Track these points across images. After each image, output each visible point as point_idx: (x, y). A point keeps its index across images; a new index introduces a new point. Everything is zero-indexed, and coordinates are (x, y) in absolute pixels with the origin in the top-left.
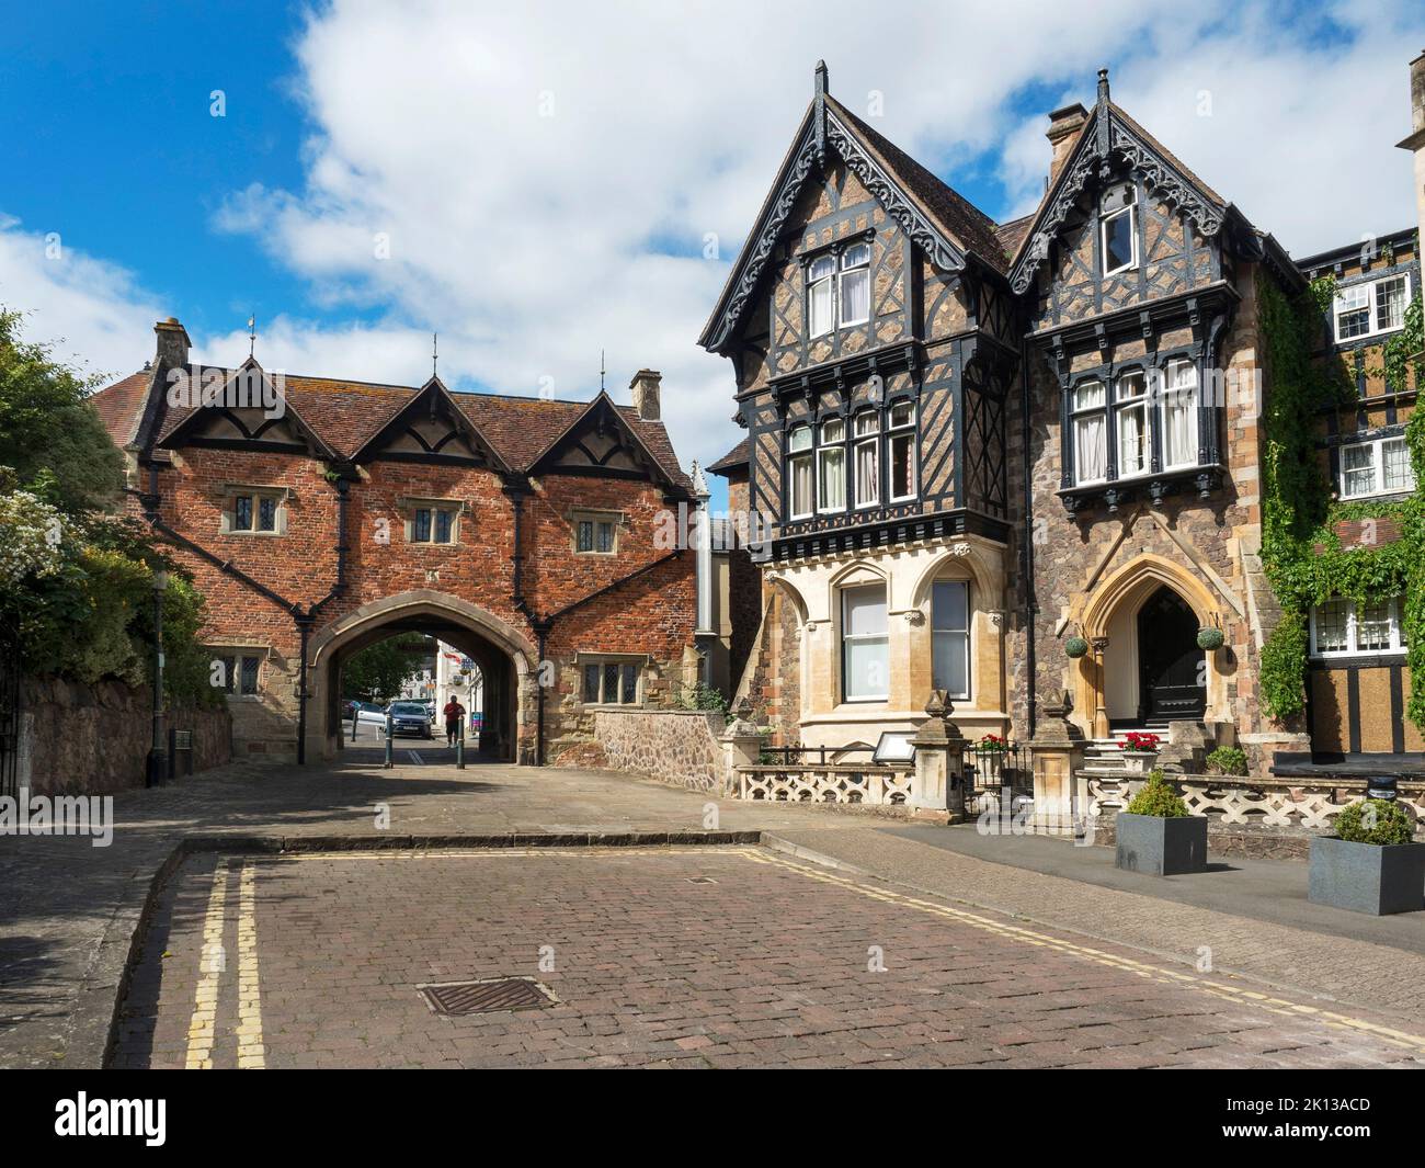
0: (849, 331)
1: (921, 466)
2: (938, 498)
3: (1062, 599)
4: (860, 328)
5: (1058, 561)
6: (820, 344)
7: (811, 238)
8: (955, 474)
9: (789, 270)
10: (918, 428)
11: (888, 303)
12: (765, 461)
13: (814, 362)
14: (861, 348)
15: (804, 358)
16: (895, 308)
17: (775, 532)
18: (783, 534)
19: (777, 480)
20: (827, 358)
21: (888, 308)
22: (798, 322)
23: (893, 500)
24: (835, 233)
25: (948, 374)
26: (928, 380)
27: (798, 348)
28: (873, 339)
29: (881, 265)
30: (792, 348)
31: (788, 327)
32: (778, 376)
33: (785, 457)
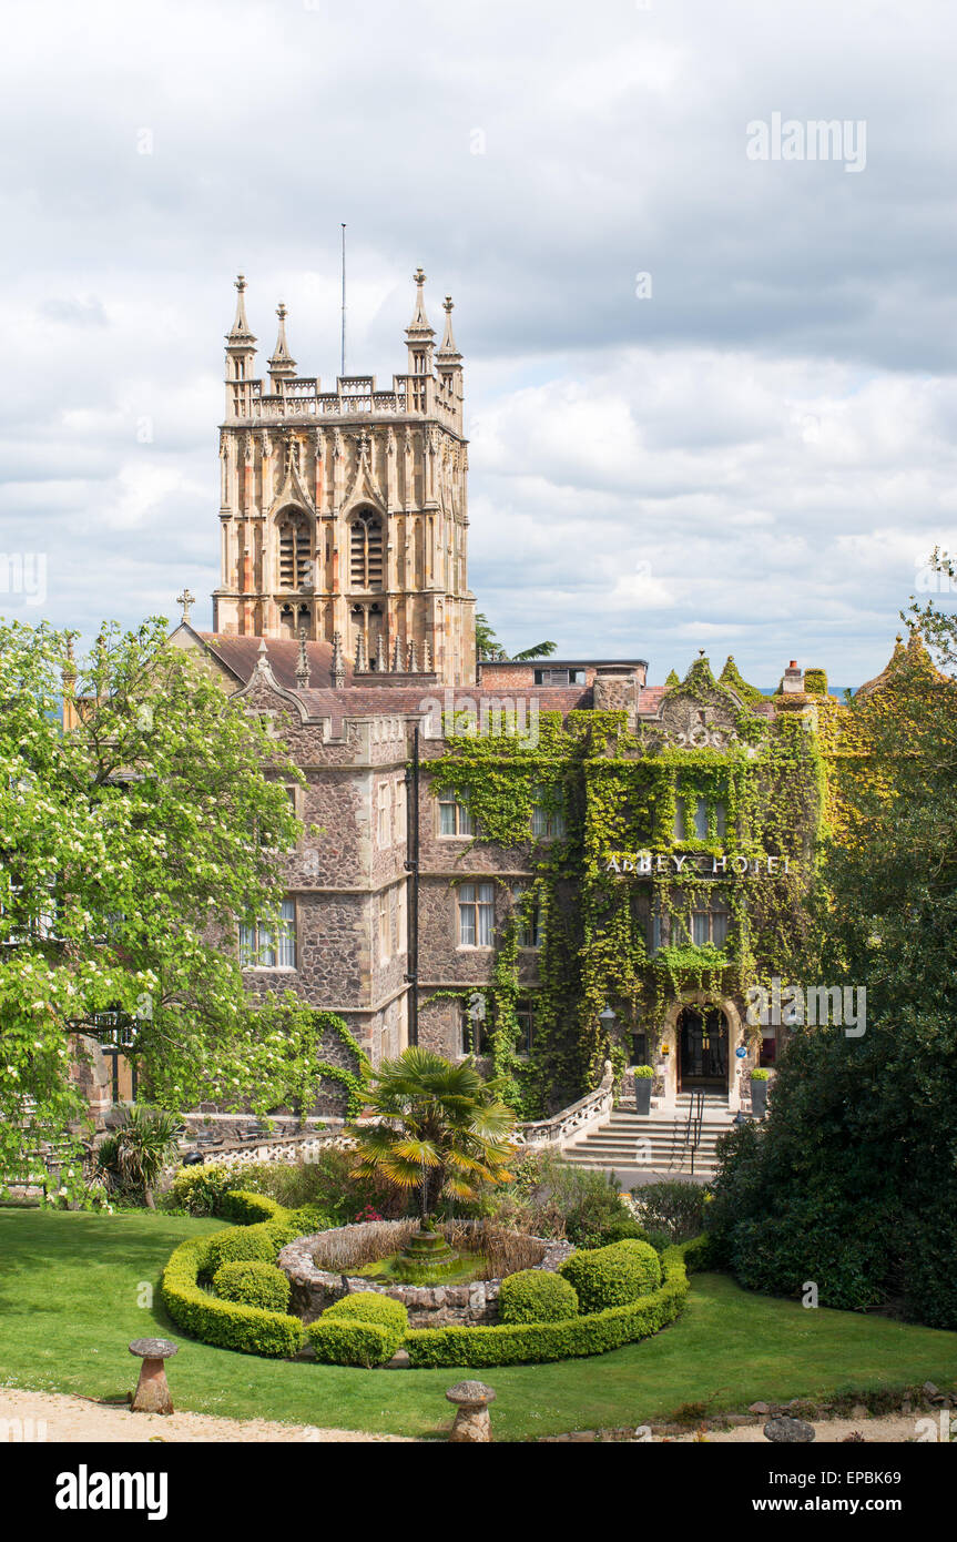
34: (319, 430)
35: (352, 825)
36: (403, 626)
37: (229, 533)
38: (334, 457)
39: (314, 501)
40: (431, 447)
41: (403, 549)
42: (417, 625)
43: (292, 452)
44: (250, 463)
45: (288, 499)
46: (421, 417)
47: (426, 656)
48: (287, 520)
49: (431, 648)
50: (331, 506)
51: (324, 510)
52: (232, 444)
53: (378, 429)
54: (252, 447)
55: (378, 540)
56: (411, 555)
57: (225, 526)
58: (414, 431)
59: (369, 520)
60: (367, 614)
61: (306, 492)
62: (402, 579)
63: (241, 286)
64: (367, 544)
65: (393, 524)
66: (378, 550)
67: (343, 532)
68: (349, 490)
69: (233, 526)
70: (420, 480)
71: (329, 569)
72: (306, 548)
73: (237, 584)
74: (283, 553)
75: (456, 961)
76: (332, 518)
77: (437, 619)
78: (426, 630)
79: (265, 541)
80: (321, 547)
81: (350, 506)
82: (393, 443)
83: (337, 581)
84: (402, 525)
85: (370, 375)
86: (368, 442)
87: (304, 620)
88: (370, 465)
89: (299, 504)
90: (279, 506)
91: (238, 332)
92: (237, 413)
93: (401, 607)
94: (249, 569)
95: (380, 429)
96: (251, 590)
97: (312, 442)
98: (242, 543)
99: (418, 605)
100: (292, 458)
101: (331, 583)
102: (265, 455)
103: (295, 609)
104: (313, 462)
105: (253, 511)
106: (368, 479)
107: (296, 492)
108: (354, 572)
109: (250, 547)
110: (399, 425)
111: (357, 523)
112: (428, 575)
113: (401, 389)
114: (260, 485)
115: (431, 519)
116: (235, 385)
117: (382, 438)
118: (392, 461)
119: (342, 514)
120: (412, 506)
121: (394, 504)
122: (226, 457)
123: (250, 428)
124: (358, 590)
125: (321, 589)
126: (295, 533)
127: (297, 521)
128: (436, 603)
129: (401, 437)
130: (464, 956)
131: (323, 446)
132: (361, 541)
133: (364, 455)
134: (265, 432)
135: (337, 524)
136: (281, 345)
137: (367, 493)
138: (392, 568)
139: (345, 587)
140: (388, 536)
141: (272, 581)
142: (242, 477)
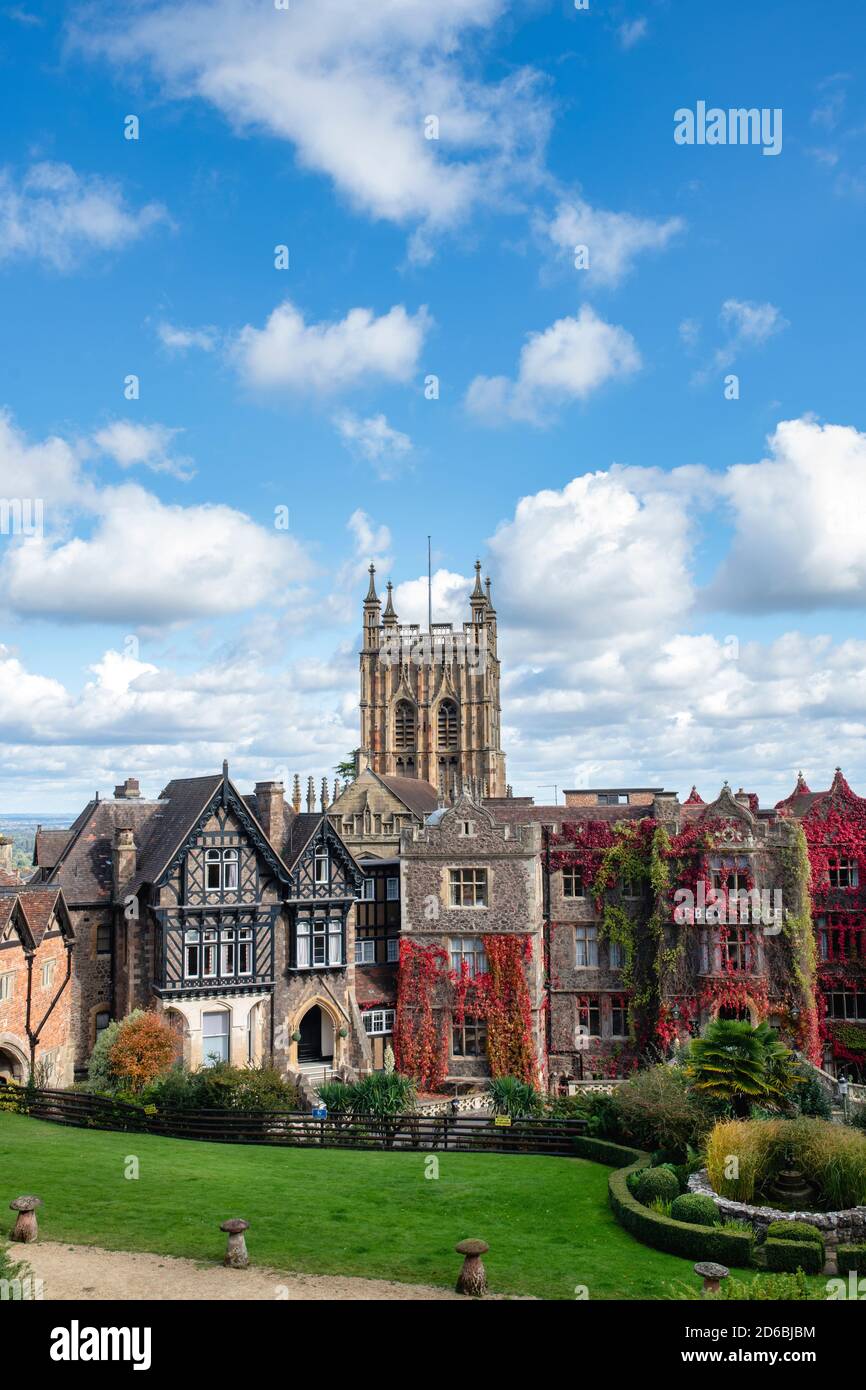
0: (228, 892)
1: (255, 961)
2: (263, 976)
3: (285, 1013)
4: (233, 892)
5: (285, 996)
6: (212, 895)
7: (209, 840)
8: (272, 966)
9: (196, 852)
10: (254, 942)
11: (248, 884)
12: (173, 946)
13: (210, 903)
14: (234, 903)
15: (204, 900)
16: (251, 887)
17: (178, 985)
18: (183, 986)
19: (180, 957)
20: (217, 903)
21: (248, 886)
22: (200, 880)
23: (240, 974)
24: (222, 842)
25: (269, 920)
26: (260, 921)
27: (201, 894)
28: (240, 899)
29: (245, 865)
30: (197, 893)
31: (195, 882)
32: (189, 906)
33: (184, 945)
35: (523, 890)
36: (470, 771)
37: (366, 715)
38: (428, 671)
39: (416, 696)
41: (470, 725)
42: (479, 769)
43: (403, 668)
44: (378, 674)
45: (400, 696)
47: (485, 789)
48: (400, 708)
49: (488, 784)
50: (426, 700)
51: (422, 702)
52: (367, 663)
54: (379, 665)
55: (455, 720)
56: (474, 728)
57: (363, 711)
59: (449, 708)
60: (448, 763)
61: (411, 691)
62: (469, 742)
63: (371, 571)
64: (448, 722)
65: (464, 710)
66: (454, 726)
67: (434, 715)
68: (437, 690)
69: (368, 711)
70: (480, 684)
71: (426, 739)
72: (411, 724)
73: (369, 746)
74: (397, 727)
75: (574, 976)
76: (427, 706)
77: (491, 767)
78: (484, 772)
79: (387, 720)
81: (437, 700)
83: (430, 744)
84: (469, 711)
85: (449, 622)
86: (449, 662)
87: (410, 767)
88: (450, 675)
89: (408, 698)
90: (395, 700)
91: (371, 598)
92: (369, 645)
93: (469, 759)
94: (377, 737)
96: (378, 748)
98: (373, 722)
99: (479, 758)
100: (403, 671)
101: (427, 745)
102: (387, 669)
103: (405, 761)
104: (415, 673)
105: (379, 702)
108: (440, 738)
109: (378, 724)
111: (442, 710)
112: (485, 740)
113: (468, 631)
114: (384, 687)
115: (487, 707)
116: (369, 629)
118: (463, 672)
119: (433, 704)
120: (475, 699)
121: (464, 699)
122: (363, 670)
123: (378, 653)
124: (443, 749)
125: (420, 749)
126: (405, 715)
127: (406, 707)
128: (491, 756)
130: (581, 972)
132: (445, 720)
133: (446, 669)
135: (430, 710)
136: (390, 605)
137: (448, 691)
138: (464, 735)
139: (435, 747)
140: (461, 717)
141: (391, 744)
142: (374, 683)
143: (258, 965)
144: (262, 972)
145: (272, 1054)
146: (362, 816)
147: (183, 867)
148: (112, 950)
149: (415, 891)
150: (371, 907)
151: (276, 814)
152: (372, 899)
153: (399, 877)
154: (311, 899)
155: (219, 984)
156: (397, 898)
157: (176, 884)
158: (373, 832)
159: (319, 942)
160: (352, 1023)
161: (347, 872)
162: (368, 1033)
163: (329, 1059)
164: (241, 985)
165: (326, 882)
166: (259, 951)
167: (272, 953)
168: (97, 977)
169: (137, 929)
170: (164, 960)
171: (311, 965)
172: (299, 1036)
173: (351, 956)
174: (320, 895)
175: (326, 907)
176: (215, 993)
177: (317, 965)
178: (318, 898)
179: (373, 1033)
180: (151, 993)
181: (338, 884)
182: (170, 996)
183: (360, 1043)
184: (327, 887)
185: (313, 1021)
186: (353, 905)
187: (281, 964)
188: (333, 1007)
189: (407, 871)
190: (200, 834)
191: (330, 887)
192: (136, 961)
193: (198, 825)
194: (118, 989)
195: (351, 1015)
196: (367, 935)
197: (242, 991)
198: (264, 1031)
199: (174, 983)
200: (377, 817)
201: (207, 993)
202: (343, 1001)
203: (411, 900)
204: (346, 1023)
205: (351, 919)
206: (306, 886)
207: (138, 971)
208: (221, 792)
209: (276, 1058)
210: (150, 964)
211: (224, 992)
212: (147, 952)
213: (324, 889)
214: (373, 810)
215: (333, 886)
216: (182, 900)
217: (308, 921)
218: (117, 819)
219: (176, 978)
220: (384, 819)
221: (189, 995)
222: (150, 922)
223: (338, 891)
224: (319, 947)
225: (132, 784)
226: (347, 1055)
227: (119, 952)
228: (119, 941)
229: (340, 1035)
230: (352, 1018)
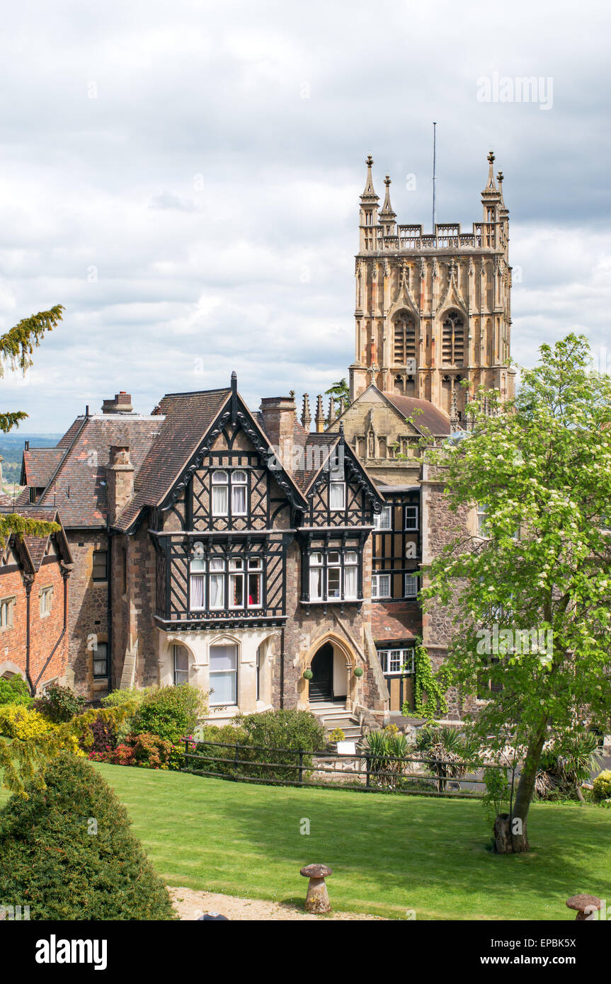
0: (237, 518)
1: (265, 593)
2: (274, 610)
3: (296, 649)
4: (242, 518)
6: (220, 520)
7: (216, 460)
8: (283, 599)
9: (202, 473)
10: (264, 572)
11: (259, 508)
12: (177, 575)
13: (217, 530)
14: (243, 529)
15: (211, 526)
16: (262, 513)
17: (184, 616)
18: (188, 618)
19: (185, 586)
20: (224, 529)
21: (259, 512)
22: (206, 504)
23: (250, 606)
24: (230, 463)
25: (281, 549)
26: (271, 550)
27: (208, 520)
28: (249, 525)
29: (255, 488)
30: (203, 518)
31: (202, 506)
32: (195, 532)
33: (189, 574)
34: (423, 259)
36: (478, 390)
37: (361, 327)
38: (432, 278)
39: (419, 306)
40: (499, 271)
41: (479, 339)
43: (404, 273)
44: (375, 281)
45: (401, 305)
46: (492, 251)
48: (400, 319)
50: (430, 309)
51: (426, 312)
52: (364, 268)
53: (462, 258)
54: (377, 270)
55: (461, 333)
56: (484, 343)
57: (359, 322)
58: (487, 260)
59: (455, 319)
60: (453, 382)
61: (413, 300)
62: (477, 359)
63: (370, 163)
64: (453, 335)
65: (472, 322)
66: (461, 340)
67: (438, 327)
68: (443, 299)
69: (364, 323)
70: (491, 293)
71: (429, 352)
72: (412, 337)
73: (365, 361)
74: (396, 341)
76: (431, 318)
77: (502, 386)
79: (385, 333)
80: (423, 337)
81: (442, 310)
82: (473, 268)
83: (434, 359)
84: (478, 323)
85: (458, 223)
86: (456, 267)
87: (410, 386)
88: (457, 283)
89: (409, 308)
90: (395, 310)
91: (368, 193)
92: (367, 248)
93: (477, 378)
95: (465, 258)
96: (375, 364)
97: (418, 267)
98: (369, 334)
99: (489, 377)
100: (404, 277)
101: (430, 361)
102: (386, 275)
103: (405, 378)
104: (418, 280)
105: (377, 313)
106: (455, 293)
107: (407, 300)
108: (444, 354)
109: (375, 336)
110: (477, 256)
111: (447, 322)
112: (496, 356)
113: (478, 232)
114: (382, 295)
115: (498, 319)
116: (366, 229)
117: (466, 265)
118: (472, 280)
119: (438, 315)
120: (485, 310)
121: (473, 309)
122: (359, 277)
123: (376, 257)
124: (447, 366)
125: (423, 365)
126: (405, 327)
127: (407, 320)
128: (501, 375)
129: (478, 264)
131: (426, 270)
132: (450, 333)
133: (453, 276)
134: (386, 260)
135: (434, 322)
136: (387, 203)
137: (454, 301)
138: (471, 351)
139: (439, 364)
140: (468, 330)
141: (389, 359)
142: (370, 290)
143: (269, 597)
144: (273, 605)
145: (282, 693)
146: (365, 438)
147: (188, 491)
148: (108, 577)
149: (439, 521)
150: (388, 538)
151: (286, 433)
152: (389, 529)
153: (419, 505)
154: (325, 527)
155: (227, 617)
156: (416, 529)
157: (181, 508)
158: (377, 455)
159: (334, 574)
160: (368, 662)
161: (364, 497)
162: (385, 673)
163: (342, 699)
164: (251, 618)
165: (344, 509)
166: (269, 583)
167: (284, 585)
168: (92, 606)
169: (138, 556)
170: (169, 589)
171: (325, 599)
172: (310, 674)
173: (366, 590)
174: (335, 523)
175: (339, 535)
176: (222, 625)
177: (331, 600)
178: (333, 527)
179: (389, 673)
180: (153, 624)
181: (355, 512)
182: (174, 627)
183: (376, 683)
184: (343, 515)
185: (325, 659)
186: (371, 535)
187: (293, 598)
188: (348, 644)
189: (429, 499)
190: (208, 453)
191: (346, 514)
192: (137, 590)
193: (204, 444)
194: (117, 619)
195: (366, 652)
196: (383, 567)
197: (251, 624)
198: (273, 667)
199: (179, 614)
200: (383, 439)
201: (213, 626)
202: (358, 638)
203: (434, 531)
204: (361, 662)
205: (368, 551)
206: (320, 512)
207: (139, 601)
208: (229, 407)
209: (285, 697)
210: (152, 594)
211: (232, 625)
212: (149, 580)
213: (340, 517)
214: (377, 431)
215: (350, 514)
216: (187, 525)
217: (322, 552)
218: (110, 437)
219: (181, 609)
220: (389, 442)
221: (195, 627)
222: (151, 548)
223: (355, 519)
224: (333, 581)
225: (122, 398)
226: (362, 696)
227: (117, 580)
228: (117, 568)
229: (357, 674)
230: (367, 657)
